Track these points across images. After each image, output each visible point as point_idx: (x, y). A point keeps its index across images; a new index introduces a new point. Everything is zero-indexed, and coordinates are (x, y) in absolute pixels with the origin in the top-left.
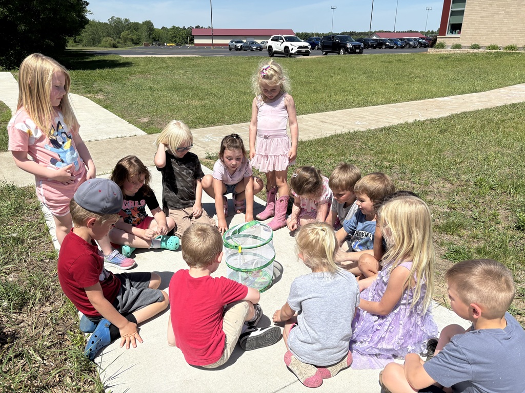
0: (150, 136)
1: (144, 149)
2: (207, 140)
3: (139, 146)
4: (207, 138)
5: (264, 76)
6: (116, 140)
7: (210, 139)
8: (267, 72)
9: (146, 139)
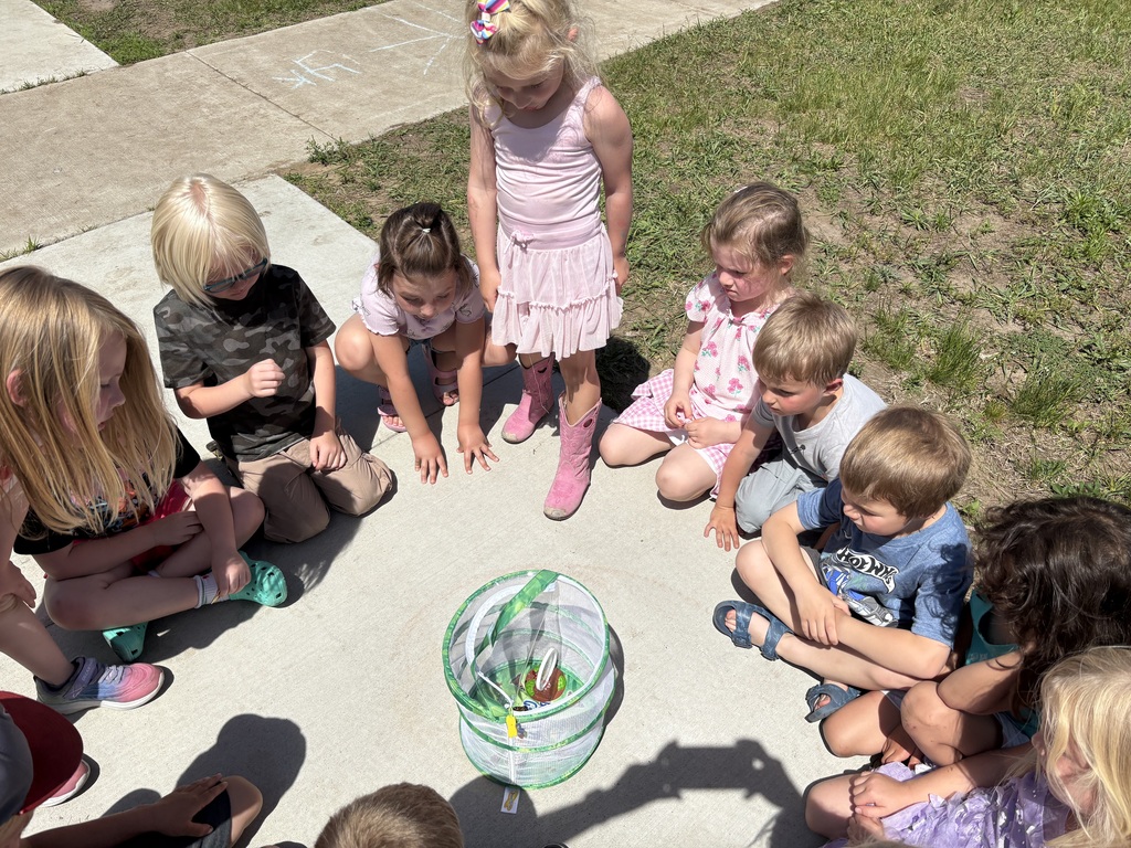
0: (127, 72)
1: (118, 131)
2: (301, 81)
3: (101, 119)
4: (301, 71)
5: (487, 41)
6: (25, 96)
7: (309, 76)
8: (497, 20)
9: (116, 86)
